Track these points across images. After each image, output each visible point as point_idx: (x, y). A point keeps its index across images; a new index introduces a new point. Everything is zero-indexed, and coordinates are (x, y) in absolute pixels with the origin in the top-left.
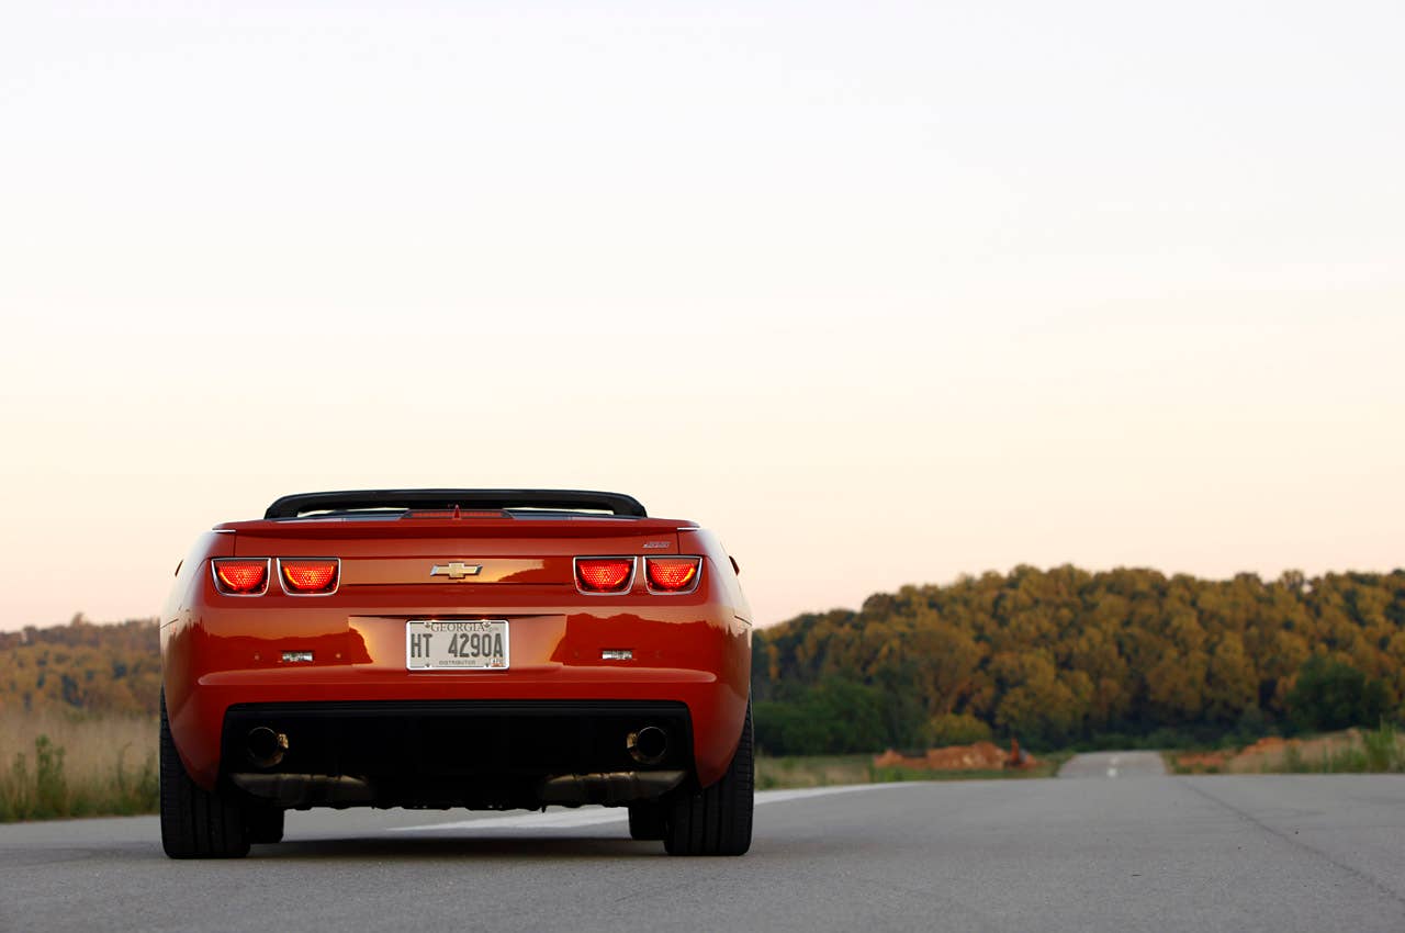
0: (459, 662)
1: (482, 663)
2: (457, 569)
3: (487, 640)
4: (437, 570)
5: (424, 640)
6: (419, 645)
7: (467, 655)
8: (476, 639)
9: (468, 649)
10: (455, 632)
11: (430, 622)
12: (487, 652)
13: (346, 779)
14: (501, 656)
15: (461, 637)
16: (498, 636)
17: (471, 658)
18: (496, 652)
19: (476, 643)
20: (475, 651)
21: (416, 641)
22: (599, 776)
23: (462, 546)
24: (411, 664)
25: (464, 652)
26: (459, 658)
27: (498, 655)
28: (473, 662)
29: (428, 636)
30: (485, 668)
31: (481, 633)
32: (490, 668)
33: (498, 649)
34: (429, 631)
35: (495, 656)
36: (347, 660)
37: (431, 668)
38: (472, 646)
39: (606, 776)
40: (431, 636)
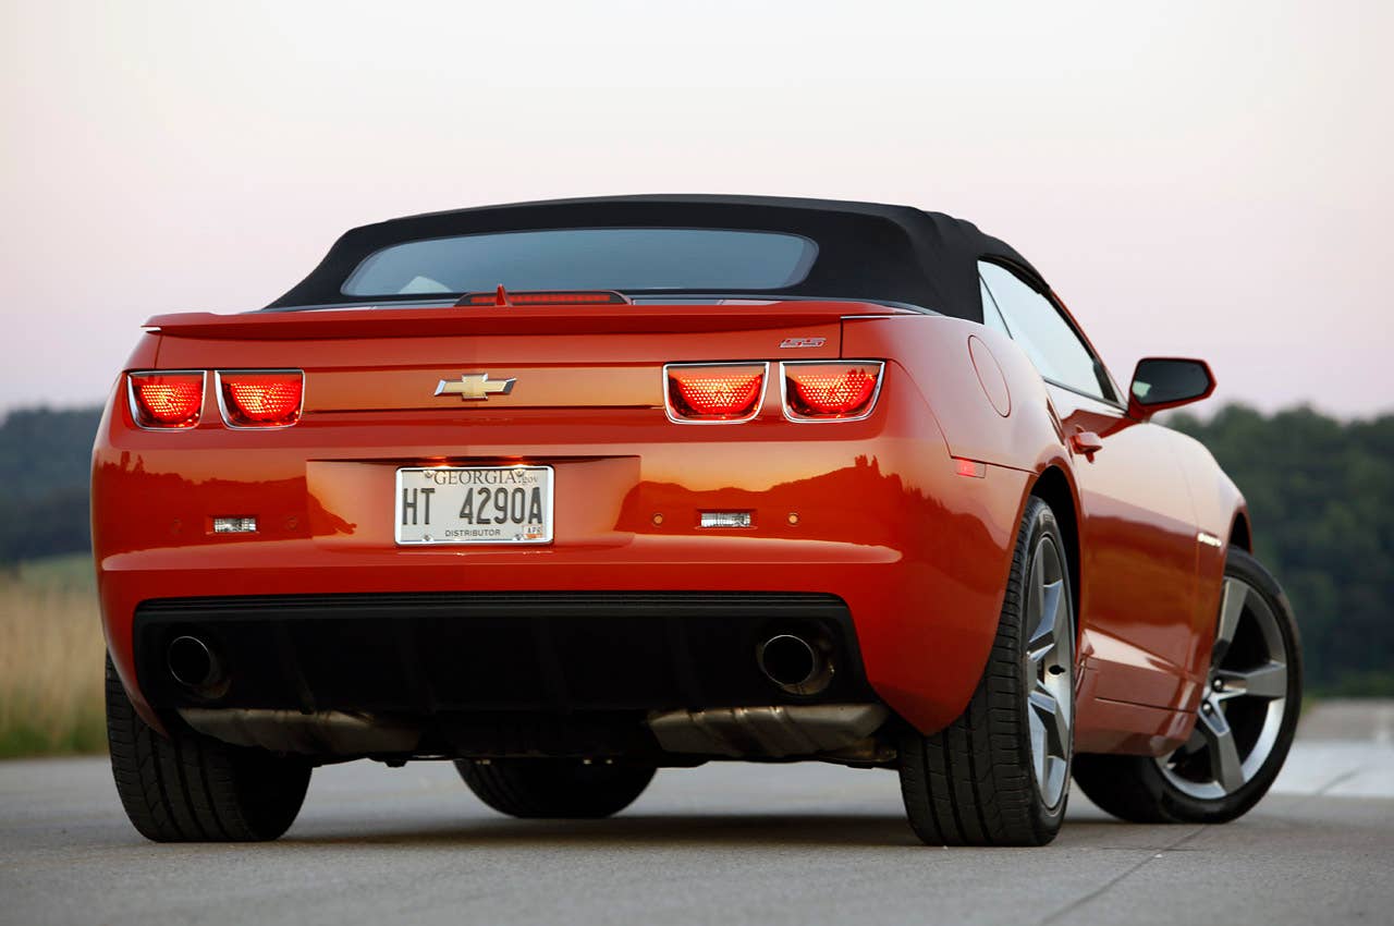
0: (475, 533)
1: (510, 534)
2: (477, 385)
3: (519, 495)
4: (442, 386)
5: (421, 498)
6: (414, 506)
7: (487, 522)
8: (501, 496)
9: (490, 512)
10: (471, 485)
11: (430, 470)
12: (518, 516)
13: (340, 718)
14: (540, 522)
15: (480, 493)
16: (536, 491)
17: (494, 525)
18: (532, 515)
19: (501, 504)
20: (501, 515)
21: (410, 500)
22: (727, 713)
23: (487, 348)
24: (402, 535)
25: (483, 517)
26: (475, 526)
27: (535, 521)
28: (498, 532)
29: (428, 491)
30: (515, 541)
31: (510, 488)
32: (522, 541)
33: (535, 511)
34: (430, 484)
35: (530, 522)
36: (305, 532)
37: (432, 542)
38: (497, 507)
39: (741, 713)
40: (432, 490)
